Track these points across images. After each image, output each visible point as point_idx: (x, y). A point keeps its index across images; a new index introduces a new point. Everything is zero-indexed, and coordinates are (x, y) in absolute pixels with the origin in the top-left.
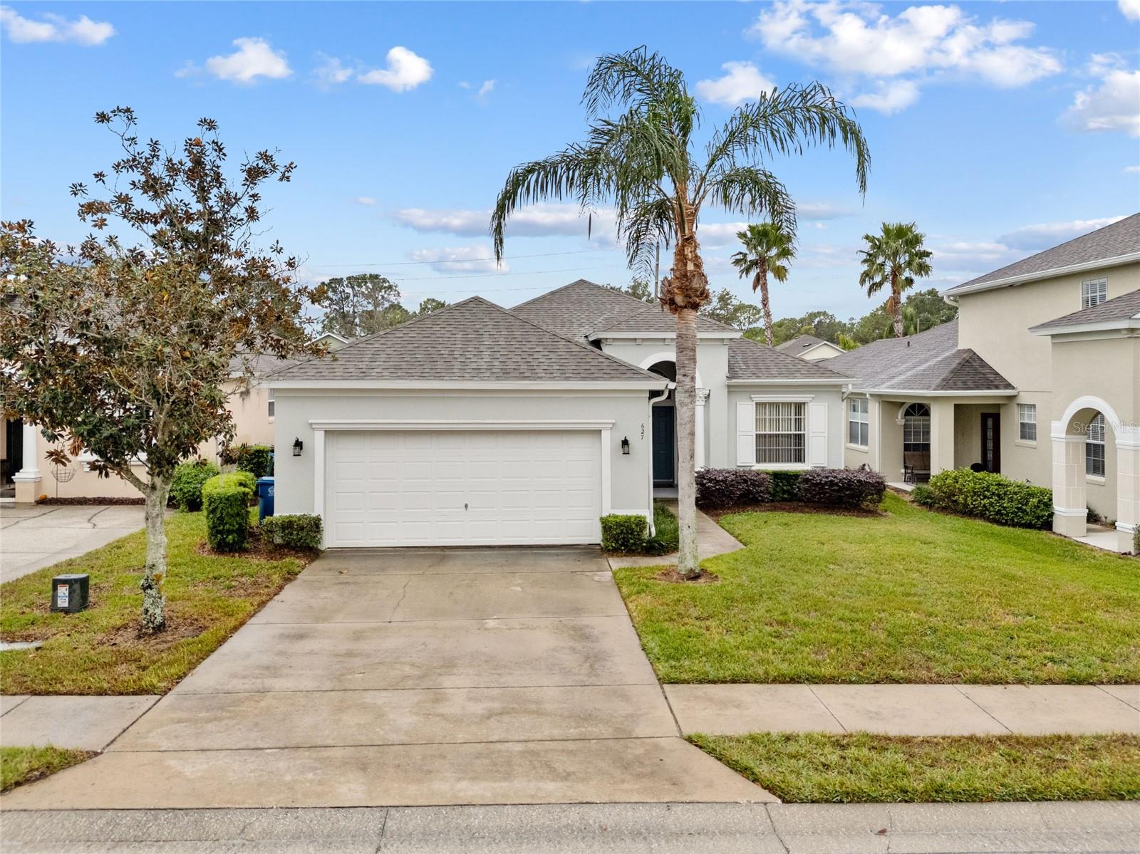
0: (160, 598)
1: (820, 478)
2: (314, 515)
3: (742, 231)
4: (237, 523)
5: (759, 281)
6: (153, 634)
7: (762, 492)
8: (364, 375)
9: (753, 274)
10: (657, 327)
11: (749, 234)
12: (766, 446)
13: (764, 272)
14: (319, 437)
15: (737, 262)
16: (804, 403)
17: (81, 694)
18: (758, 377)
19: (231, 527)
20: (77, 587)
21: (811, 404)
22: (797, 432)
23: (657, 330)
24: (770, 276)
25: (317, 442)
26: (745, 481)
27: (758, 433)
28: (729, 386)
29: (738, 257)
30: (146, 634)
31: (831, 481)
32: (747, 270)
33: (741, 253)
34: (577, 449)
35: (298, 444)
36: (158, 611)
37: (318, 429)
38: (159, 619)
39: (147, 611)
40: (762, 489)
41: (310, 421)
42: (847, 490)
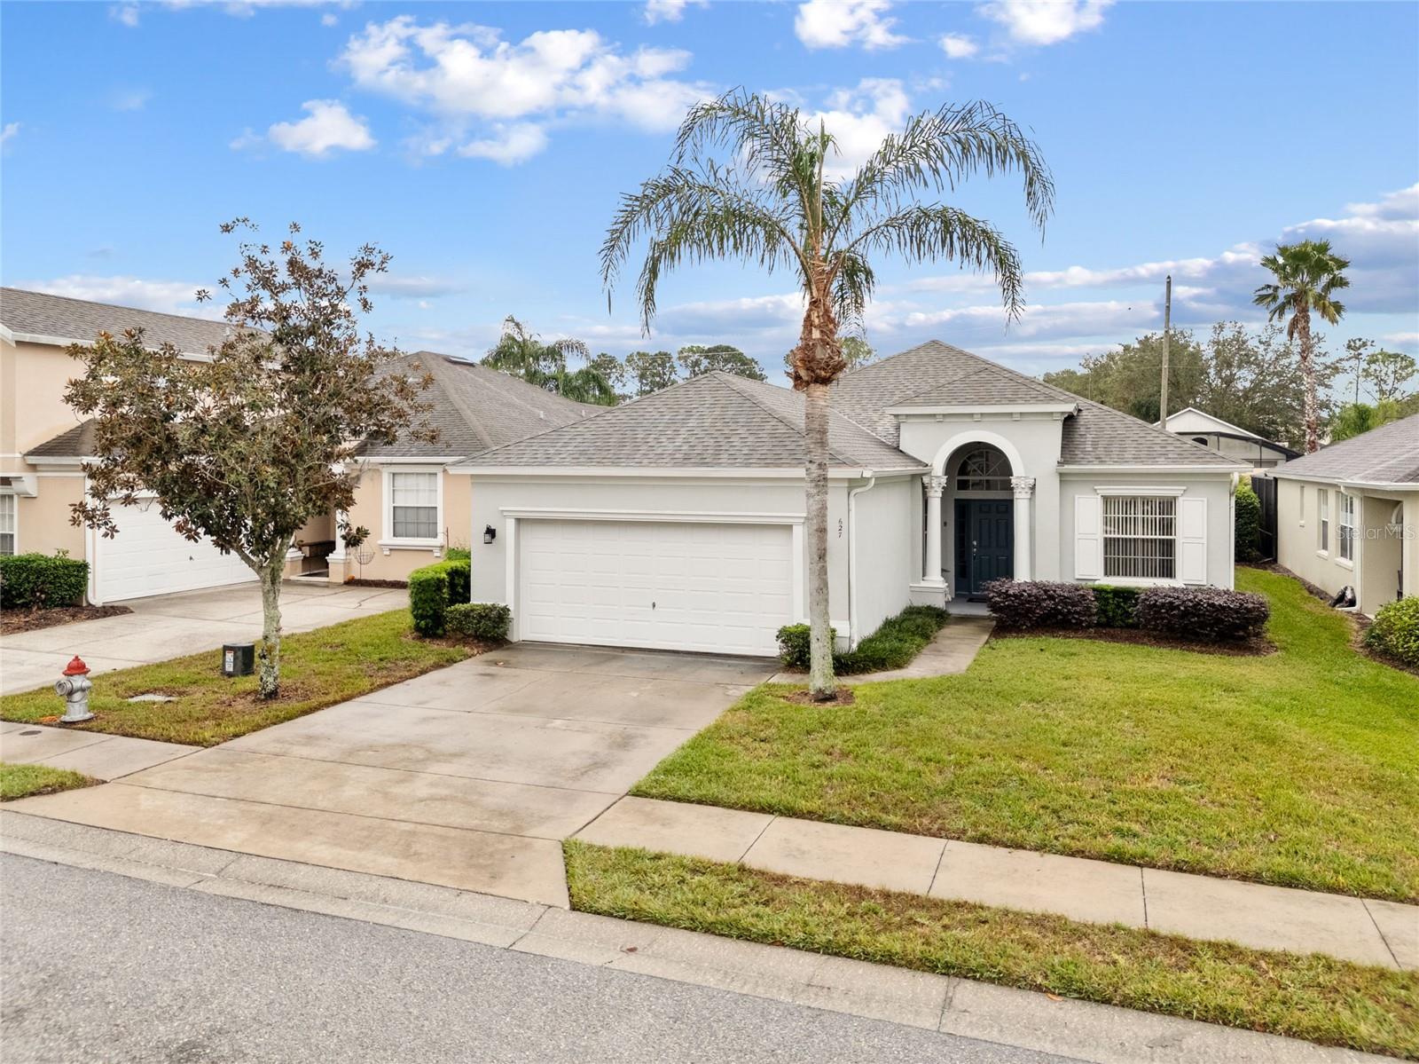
0: (273, 668)
1: (1156, 598)
2: (502, 605)
3: (1270, 256)
4: (431, 608)
5: (1299, 326)
6: (263, 700)
7: (1078, 613)
8: (548, 461)
9: (1289, 316)
10: (962, 399)
11: (1281, 260)
12: (1117, 554)
13: (1304, 311)
14: (511, 524)
15: (1261, 299)
16: (1175, 498)
17: (154, 739)
18: (1102, 462)
19: (425, 613)
20: (240, 654)
21: (1181, 499)
22: (1165, 537)
23: (962, 403)
24: (1314, 314)
25: (507, 530)
26: (1051, 598)
27: (1108, 536)
28: (1061, 475)
29: (1264, 292)
30: (258, 699)
31: (1171, 603)
32: (1281, 310)
33: (1269, 286)
34: (769, 545)
35: (491, 532)
36: (271, 680)
37: (510, 517)
38: (271, 687)
39: (262, 679)
40: (1078, 609)
41: (501, 509)
42: (1194, 615)
